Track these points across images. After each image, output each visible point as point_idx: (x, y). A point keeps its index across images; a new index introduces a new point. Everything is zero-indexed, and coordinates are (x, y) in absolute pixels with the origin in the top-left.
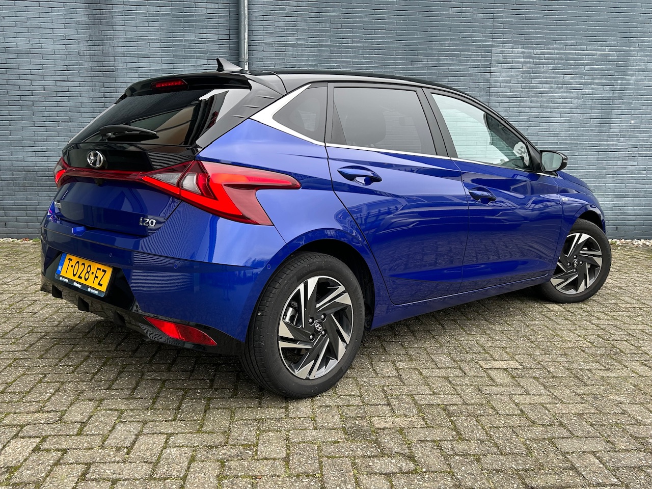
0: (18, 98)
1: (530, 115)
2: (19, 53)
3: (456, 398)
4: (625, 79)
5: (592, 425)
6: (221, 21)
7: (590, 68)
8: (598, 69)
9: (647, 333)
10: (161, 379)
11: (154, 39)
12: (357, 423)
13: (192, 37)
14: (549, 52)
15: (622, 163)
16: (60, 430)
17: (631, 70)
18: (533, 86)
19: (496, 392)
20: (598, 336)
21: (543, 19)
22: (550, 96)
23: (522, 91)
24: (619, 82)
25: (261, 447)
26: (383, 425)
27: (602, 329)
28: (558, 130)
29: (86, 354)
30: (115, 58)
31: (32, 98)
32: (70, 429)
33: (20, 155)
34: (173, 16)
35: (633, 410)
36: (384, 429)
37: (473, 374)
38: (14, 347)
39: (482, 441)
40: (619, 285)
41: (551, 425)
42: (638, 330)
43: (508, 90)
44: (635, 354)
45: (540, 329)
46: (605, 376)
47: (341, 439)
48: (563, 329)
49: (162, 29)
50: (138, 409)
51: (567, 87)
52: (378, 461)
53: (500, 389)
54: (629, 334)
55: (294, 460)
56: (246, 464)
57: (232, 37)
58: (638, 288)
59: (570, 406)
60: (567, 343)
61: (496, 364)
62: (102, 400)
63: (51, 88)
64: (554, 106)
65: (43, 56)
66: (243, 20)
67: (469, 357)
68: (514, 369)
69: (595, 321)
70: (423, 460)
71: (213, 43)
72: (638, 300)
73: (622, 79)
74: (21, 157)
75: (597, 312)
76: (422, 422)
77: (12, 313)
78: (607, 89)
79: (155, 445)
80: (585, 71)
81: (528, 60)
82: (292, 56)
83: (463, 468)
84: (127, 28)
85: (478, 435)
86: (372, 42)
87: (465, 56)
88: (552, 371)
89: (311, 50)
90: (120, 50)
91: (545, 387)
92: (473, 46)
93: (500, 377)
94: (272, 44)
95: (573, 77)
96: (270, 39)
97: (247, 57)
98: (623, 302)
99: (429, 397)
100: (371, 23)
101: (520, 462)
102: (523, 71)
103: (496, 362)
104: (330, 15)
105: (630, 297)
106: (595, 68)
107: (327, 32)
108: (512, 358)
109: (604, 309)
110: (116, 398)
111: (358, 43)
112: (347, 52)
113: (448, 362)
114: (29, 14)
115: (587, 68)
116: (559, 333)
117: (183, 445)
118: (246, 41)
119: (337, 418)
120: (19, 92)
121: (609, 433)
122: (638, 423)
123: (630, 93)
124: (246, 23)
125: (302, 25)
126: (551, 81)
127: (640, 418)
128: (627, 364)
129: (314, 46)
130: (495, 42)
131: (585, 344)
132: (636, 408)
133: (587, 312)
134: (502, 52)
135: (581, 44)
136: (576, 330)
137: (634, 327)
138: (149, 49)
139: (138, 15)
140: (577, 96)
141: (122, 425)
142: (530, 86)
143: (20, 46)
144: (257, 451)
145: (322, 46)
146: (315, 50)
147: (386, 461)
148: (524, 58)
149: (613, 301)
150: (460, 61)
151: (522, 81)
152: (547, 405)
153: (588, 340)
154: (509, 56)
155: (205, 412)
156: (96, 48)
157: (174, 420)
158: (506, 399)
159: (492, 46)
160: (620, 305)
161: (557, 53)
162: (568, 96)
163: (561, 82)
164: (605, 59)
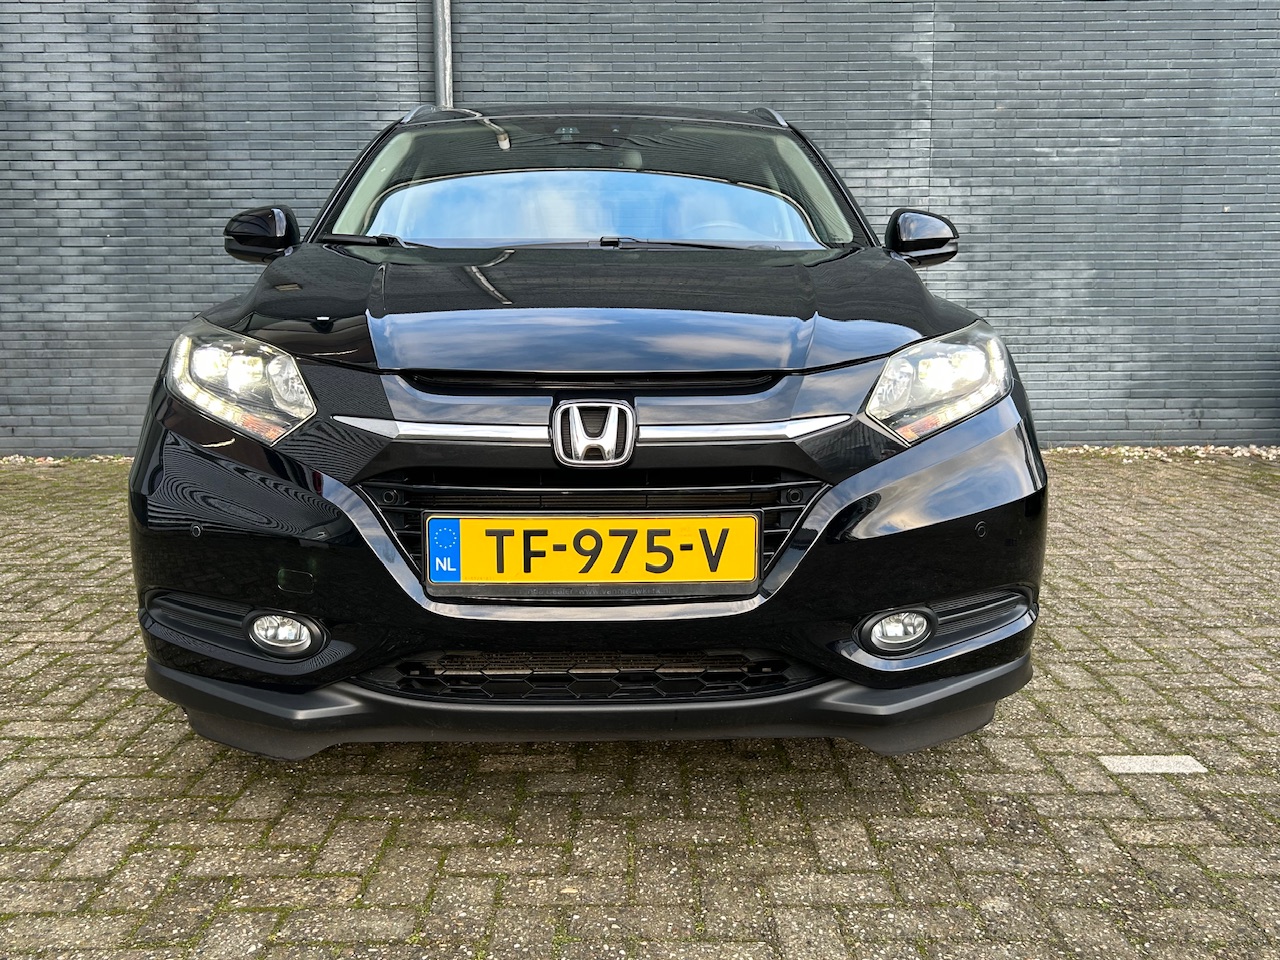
0: (29, 194)
1: (1013, 200)
2: (30, 111)
4: (1209, 124)
6: (403, 37)
7: (1136, 103)
8: (1152, 103)
9: (1131, 613)
11: (278, 76)
12: (448, 764)
14: (1046, 75)
15: (1208, 292)
17: (1222, 104)
18: (1018, 143)
23: (996, 152)
24: (1198, 129)
28: (1071, 229)
30: (205, 115)
36: (491, 774)
39: (664, 796)
40: (1141, 529)
42: (1119, 608)
43: (968, 152)
47: (399, 789)
49: (293, 57)
51: (1089, 142)
52: (442, 827)
54: (1096, 615)
55: (287, 822)
56: (195, 827)
57: (424, 66)
58: (1178, 534)
63: (89, 175)
64: (1063, 182)
65: (73, 116)
66: (440, 33)
70: (528, 825)
72: (1160, 555)
73: (1202, 123)
74: (38, 305)
75: (1062, 576)
78: (1172, 143)
80: (1124, 109)
81: (1007, 91)
84: (227, 57)
86: (693, 68)
87: (878, 88)
89: (576, 87)
90: (214, 98)
92: (894, 67)
94: (501, 77)
95: (1100, 123)
96: (496, 69)
98: (1127, 559)
100: (691, 30)
102: (997, 113)
106: (1145, 102)
107: (606, 50)
111: (666, 69)
112: (644, 89)
115: (1129, 102)
123: (1220, 151)
125: (557, 39)
126: (1054, 132)
127: (1004, 760)
135: (1116, 57)
139: (245, 31)
143: (32, 96)
148: (998, 87)
150: (869, 97)
151: (995, 133)
154: (969, 85)
156: (170, 96)
161: (1067, 75)
162: (1091, 162)
163: (1075, 132)
164: (1164, 84)
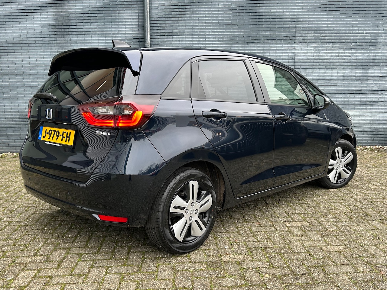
0: (14, 70)
1: (319, 73)
2: (15, 44)
3: (270, 244)
4: (376, 50)
5: (346, 258)
6: (134, 21)
7: (355, 44)
8: (360, 44)
9: (384, 203)
10: (103, 236)
11: (94, 33)
12: (214, 259)
13: (117, 31)
14: (330, 35)
15: (376, 100)
16: (48, 266)
17: (380, 44)
18: (321, 55)
19: (293, 240)
20: (355, 206)
21: (325, 15)
22: (331, 61)
23: (314, 58)
24: (373, 52)
25: (159, 274)
26: (228, 259)
27: (358, 201)
28: (336, 81)
29: (60, 222)
30: (71, 45)
31: (23, 69)
32: (53, 265)
33: (16, 103)
34: (105, 19)
35: (371, 248)
36: (228, 262)
37: (281, 229)
38: (18, 219)
39: (283, 268)
40: (371, 175)
41: (323, 258)
42: (379, 202)
43: (306, 58)
44: (376, 216)
45: (322, 202)
46: (357, 229)
47: (204, 268)
48: (335, 202)
49: (99, 27)
50: (90, 253)
51: (341, 55)
52: (224, 280)
53: (295, 238)
54: (374, 204)
55: (178, 279)
56: (151, 283)
57: (140, 30)
58: (383, 176)
59: (335, 247)
60: (337, 211)
61: (295, 224)
62: (70, 248)
63: (34, 64)
64: (334, 67)
65: (29, 44)
66: (146, 20)
67: (279, 220)
68: (305, 226)
69: (355, 197)
70: (249, 279)
71: (130, 34)
72: (382, 184)
73: (374, 50)
74: (17, 105)
75: (357, 191)
76: (250, 258)
77: (15, 199)
78: (365, 56)
79: (100, 273)
80: (351, 46)
81: (317, 40)
82: (176, 41)
83: (272, 283)
84: (78, 27)
85: (281, 264)
86: (223, 32)
87: (279, 39)
88: (326, 227)
89: (187, 37)
90: (74, 40)
91: (322, 237)
92: (284, 32)
93: (296, 231)
94: (164, 34)
95: (345, 50)
96: (162, 32)
97: (149, 43)
98: (373, 185)
99: (255, 243)
100: (223, 20)
101: (304, 279)
102: (314, 46)
103: (295, 223)
104: (198, 16)
105: (377, 182)
106: (358, 44)
107: (197, 26)
108: (304, 220)
109: (361, 189)
110: (78, 247)
111: (215, 32)
112: (209, 38)
113: (267, 223)
114: (20, 20)
115: (353, 44)
116: (333, 204)
117: (116, 273)
118: (149, 33)
119: (202, 257)
120: (15, 66)
121: (356, 262)
122: (373, 256)
123: (379, 58)
124: (148, 22)
125: (182, 23)
126: (331, 52)
127: (374, 253)
128: (371, 222)
129: (189, 35)
130: (297, 30)
131: (347, 211)
132: (372, 247)
133: (351, 191)
134: (302, 36)
135: (349, 30)
136: (343, 202)
137: (378, 200)
138: (92, 39)
139: (84, 19)
140: (347, 61)
141: (82, 262)
142: (319, 56)
143: (15, 39)
144: (157, 275)
145: (194, 35)
146: (190, 37)
147: (229, 279)
148: (315, 39)
149: (367, 185)
150: (276, 41)
151: (314, 53)
152: (322, 247)
153: (350, 209)
154: (306, 38)
155: (128, 254)
156: (60, 39)
157: (111, 259)
158: (299, 244)
159: (295, 32)
160: (370, 187)
161: (335, 35)
162: (342, 61)
163: (337, 52)
164: (363, 38)
